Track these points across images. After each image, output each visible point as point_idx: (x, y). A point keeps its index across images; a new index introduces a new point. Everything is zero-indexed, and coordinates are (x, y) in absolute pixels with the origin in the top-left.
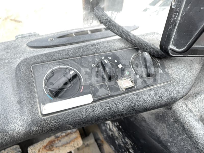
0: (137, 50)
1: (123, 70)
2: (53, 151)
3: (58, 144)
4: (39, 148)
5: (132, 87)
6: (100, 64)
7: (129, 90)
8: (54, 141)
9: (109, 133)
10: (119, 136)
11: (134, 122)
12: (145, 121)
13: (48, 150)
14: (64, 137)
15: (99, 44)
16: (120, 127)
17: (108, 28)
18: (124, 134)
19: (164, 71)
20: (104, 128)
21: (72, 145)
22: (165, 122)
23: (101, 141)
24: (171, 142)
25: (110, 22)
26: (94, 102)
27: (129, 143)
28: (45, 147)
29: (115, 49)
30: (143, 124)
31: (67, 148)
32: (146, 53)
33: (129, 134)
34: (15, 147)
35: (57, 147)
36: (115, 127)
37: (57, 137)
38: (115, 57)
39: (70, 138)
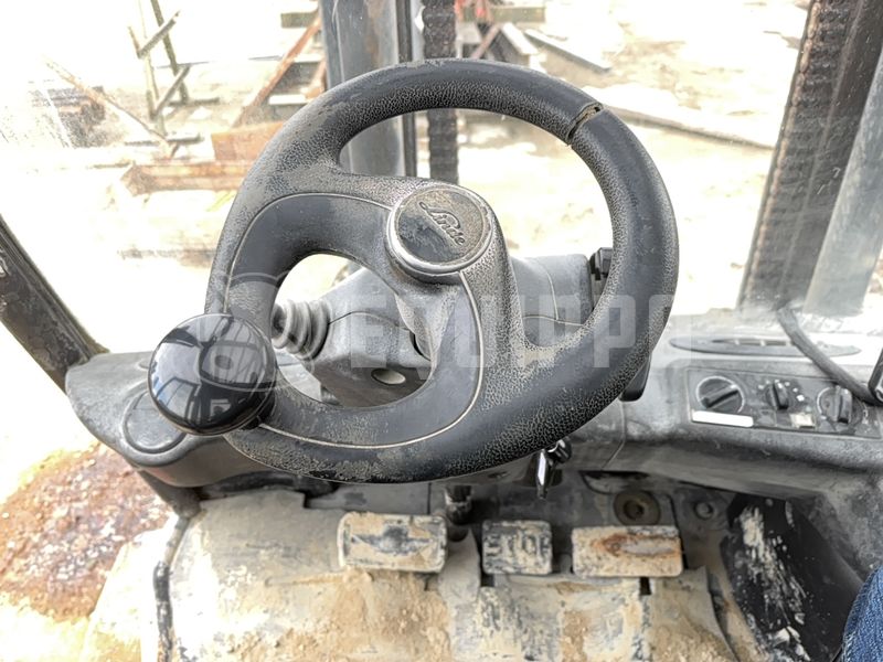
0: (835, 384)
1: (804, 404)
2: (617, 556)
3: (630, 546)
4: (592, 538)
5: (811, 427)
6: (771, 388)
7: (804, 429)
8: (625, 538)
9: (752, 572)
10: (775, 578)
11: (814, 524)
12: (834, 516)
13: (608, 550)
14: (645, 538)
15: (776, 363)
16: (784, 548)
17: (794, 343)
18: (789, 568)
19: (872, 423)
20: (739, 563)
21: (658, 563)
22: (866, 516)
23: (723, 600)
24: (876, 559)
25: (799, 337)
26: (753, 427)
27: (797, 594)
28: (605, 542)
29: (798, 373)
30: (831, 524)
31: (646, 565)
32: (846, 392)
33: (801, 565)
34: (541, 523)
35: (626, 552)
36: (771, 552)
37: (632, 534)
38: (795, 384)
39: (657, 546)
